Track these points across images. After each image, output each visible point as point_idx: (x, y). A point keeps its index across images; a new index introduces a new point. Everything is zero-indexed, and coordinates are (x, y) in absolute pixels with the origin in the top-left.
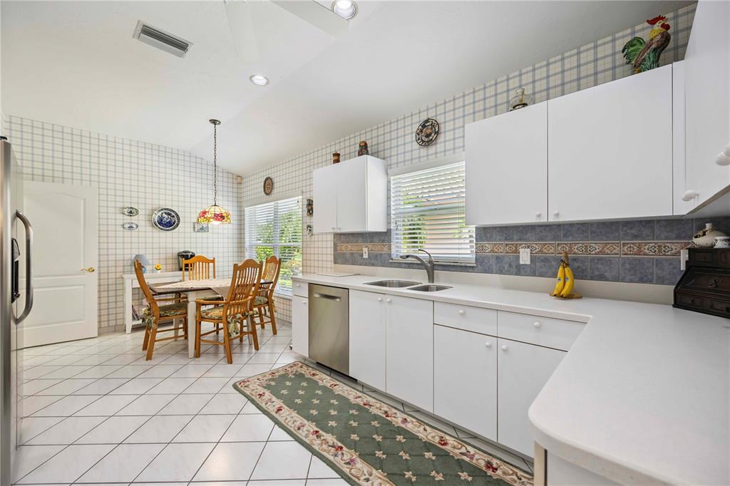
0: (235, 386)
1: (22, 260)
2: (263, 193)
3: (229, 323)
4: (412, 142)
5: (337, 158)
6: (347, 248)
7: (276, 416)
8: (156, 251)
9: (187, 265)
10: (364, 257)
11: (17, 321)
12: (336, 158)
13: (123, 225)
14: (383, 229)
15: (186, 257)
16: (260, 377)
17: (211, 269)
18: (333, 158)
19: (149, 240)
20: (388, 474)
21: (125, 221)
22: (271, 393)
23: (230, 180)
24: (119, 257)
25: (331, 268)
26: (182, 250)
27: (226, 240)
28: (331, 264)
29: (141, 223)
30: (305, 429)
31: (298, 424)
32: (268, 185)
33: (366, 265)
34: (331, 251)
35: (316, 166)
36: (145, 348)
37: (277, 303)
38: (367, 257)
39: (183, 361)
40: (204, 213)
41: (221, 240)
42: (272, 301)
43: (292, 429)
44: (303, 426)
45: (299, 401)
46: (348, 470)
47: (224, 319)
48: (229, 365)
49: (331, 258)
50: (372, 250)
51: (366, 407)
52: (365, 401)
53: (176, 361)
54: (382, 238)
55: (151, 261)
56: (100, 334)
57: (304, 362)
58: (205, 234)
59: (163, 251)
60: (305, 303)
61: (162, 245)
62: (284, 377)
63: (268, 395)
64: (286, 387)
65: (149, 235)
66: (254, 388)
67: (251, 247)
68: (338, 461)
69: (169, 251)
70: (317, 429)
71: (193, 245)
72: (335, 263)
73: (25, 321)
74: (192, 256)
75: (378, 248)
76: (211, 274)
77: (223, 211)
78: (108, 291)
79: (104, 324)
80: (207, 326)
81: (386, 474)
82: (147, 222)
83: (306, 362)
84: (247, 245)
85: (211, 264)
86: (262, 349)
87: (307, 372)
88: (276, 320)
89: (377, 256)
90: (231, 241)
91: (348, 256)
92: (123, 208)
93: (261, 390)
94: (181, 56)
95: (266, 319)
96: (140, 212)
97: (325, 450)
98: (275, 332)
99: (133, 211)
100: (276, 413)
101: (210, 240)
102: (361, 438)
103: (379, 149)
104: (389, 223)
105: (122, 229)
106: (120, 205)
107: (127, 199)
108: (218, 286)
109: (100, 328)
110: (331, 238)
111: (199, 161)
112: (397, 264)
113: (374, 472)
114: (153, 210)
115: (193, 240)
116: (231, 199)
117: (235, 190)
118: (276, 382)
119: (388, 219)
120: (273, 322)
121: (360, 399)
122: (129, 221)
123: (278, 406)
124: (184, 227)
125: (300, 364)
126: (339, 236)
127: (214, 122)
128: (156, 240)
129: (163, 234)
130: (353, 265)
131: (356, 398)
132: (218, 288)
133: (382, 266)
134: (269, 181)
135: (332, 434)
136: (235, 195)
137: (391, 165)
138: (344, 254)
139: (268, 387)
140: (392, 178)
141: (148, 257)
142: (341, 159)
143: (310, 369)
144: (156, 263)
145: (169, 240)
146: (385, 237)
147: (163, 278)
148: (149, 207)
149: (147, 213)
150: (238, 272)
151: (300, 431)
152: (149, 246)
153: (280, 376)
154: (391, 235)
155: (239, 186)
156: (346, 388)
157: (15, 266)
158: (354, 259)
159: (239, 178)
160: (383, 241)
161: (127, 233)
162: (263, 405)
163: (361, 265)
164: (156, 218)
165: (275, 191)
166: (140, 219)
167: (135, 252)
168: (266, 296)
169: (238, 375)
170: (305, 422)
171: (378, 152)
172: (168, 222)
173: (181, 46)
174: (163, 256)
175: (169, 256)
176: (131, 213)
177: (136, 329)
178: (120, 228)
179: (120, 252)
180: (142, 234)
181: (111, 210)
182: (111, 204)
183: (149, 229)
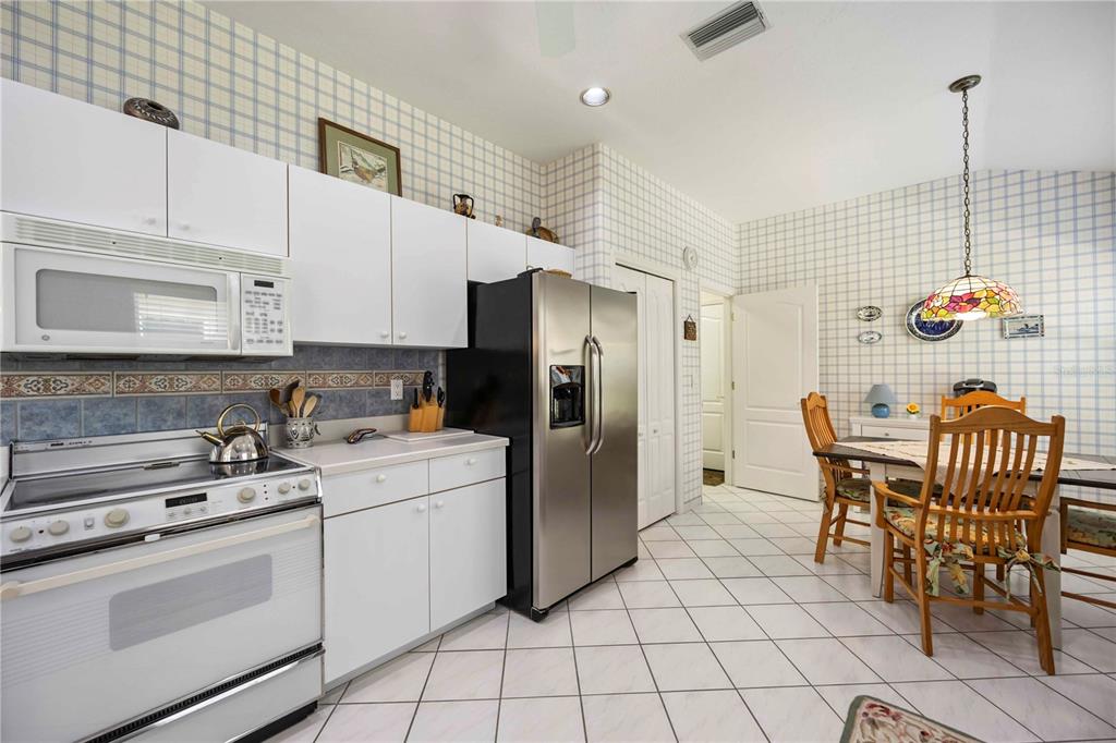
8: (915, 379)
13: (858, 337)
19: (902, 359)
21: (862, 330)
24: (854, 388)
29: (888, 331)
58: (1033, 343)
59: (928, 379)
61: (928, 369)
65: (902, 349)
69: (941, 379)
71: (1000, 369)
82: (898, 328)
92: (859, 309)
96: (886, 312)
99: (874, 311)
105: (857, 343)
106: (854, 305)
107: (865, 294)
114: (906, 307)
115: (1000, 356)
122: (868, 330)
124: (977, 330)
128: (915, 359)
129: (928, 347)
144: (912, 399)
148: (902, 301)
149: (898, 313)
152: (902, 369)
161: (865, 350)
164: (911, 319)
166: (886, 324)
172: (938, 323)
174: (929, 389)
176: (873, 314)
178: (854, 342)
179: (854, 379)
180: (889, 350)
181: (843, 315)
182: (842, 306)
183: (902, 339)
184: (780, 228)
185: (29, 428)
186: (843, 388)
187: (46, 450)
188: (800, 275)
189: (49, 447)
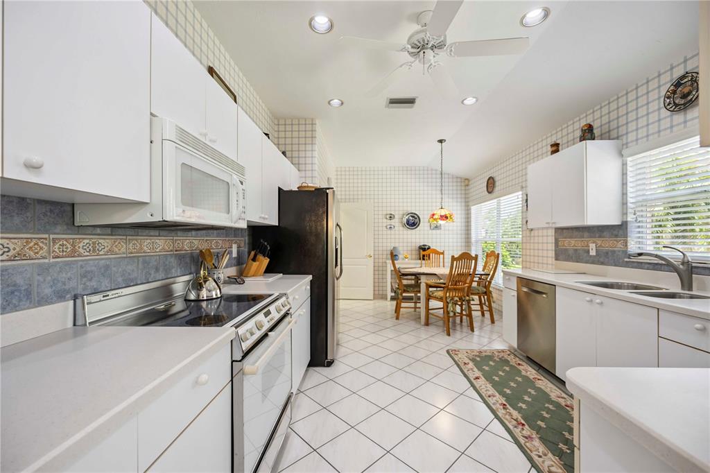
0: (448, 352)
1: (339, 247)
2: (486, 192)
3: (448, 303)
4: (659, 109)
5: (556, 148)
6: (572, 243)
7: (474, 382)
8: (405, 245)
9: (424, 256)
10: (591, 254)
11: (337, 279)
12: (554, 148)
13: (386, 227)
14: (617, 222)
15: (424, 250)
16: (469, 351)
17: (442, 260)
18: (550, 149)
19: (401, 236)
20: (565, 464)
21: (388, 224)
22: (475, 365)
23: (459, 184)
24: (385, 248)
25: (552, 265)
26: (422, 244)
27: (455, 236)
28: (551, 260)
29: (397, 225)
30: (495, 398)
31: (490, 393)
32: (491, 184)
33: (593, 263)
34: (552, 247)
35: (532, 161)
36: (396, 312)
37: (495, 295)
38: (594, 254)
39: (418, 326)
40: (433, 215)
41: (451, 236)
42: (491, 292)
43: (484, 395)
44: (494, 396)
45: (497, 379)
46: (523, 441)
47: (444, 299)
48: (448, 337)
49: (552, 254)
50: (601, 246)
51: (568, 408)
52: (568, 403)
53: (413, 324)
54: (615, 232)
55: (402, 252)
56: (374, 299)
57: (512, 352)
58: (438, 231)
59: (409, 244)
60: (514, 296)
61: (409, 240)
62: (490, 358)
63: (471, 365)
64: (488, 365)
65: (401, 232)
66: (462, 358)
67: (477, 242)
68: (517, 432)
69: (414, 245)
70: (505, 403)
71: (430, 240)
72: (556, 259)
73: (341, 279)
74: (428, 249)
75: (608, 244)
76: (441, 264)
77: (447, 213)
78: (378, 270)
79: (377, 292)
80: (434, 304)
81: (562, 463)
82: (400, 224)
83: (515, 353)
84: (473, 240)
85: (441, 256)
86: (476, 332)
87: (513, 361)
88: (493, 310)
89: (607, 253)
90: (459, 236)
91: (571, 252)
92: (387, 215)
93: (467, 361)
94: (412, 107)
95: (485, 308)
96: (396, 216)
97: (507, 419)
98: (493, 321)
100: (474, 379)
101: (442, 236)
102: (547, 427)
103: (611, 128)
104: (625, 214)
106: (385, 213)
107: (389, 208)
108: (442, 273)
109: (374, 294)
110: (551, 232)
111: (434, 172)
112: (636, 264)
113: (550, 455)
114: (403, 215)
115: (430, 236)
116: (459, 200)
117: (463, 192)
118: (482, 360)
119: (623, 209)
120: (491, 310)
121: (563, 400)
122: (390, 224)
123: (477, 375)
124: (424, 225)
125: (509, 353)
126: (560, 231)
127: (441, 141)
128: (405, 236)
129: (410, 232)
130: (577, 262)
131: (559, 397)
132: (442, 275)
133: (616, 265)
134: (491, 180)
135: (519, 412)
136: (463, 196)
137: (627, 143)
138: (566, 250)
139: (473, 360)
140: (629, 159)
141: (400, 249)
142: (560, 148)
143: (518, 359)
144: (405, 253)
145: (413, 236)
146: (619, 230)
147: (409, 264)
148: (401, 213)
149: (400, 217)
150: (455, 262)
151: (490, 399)
152: (401, 240)
153: (486, 356)
154: (627, 228)
155: (467, 188)
156: (550, 385)
157: (336, 250)
158: (579, 256)
159: (466, 181)
160: (616, 236)
161: (389, 232)
162: (465, 371)
163: (587, 262)
164: (405, 220)
165: (497, 189)
166: (395, 222)
167: (393, 245)
168: (485, 287)
169: (453, 345)
170: (497, 394)
171: (609, 131)
172: (413, 222)
173: (411, 101)
174: (409, 248)
175: (413, 248)
176: (391, 217)
177: (392, 299)
178: (385, 229)
179: (385, 245)
180: (397, 232)
181: (380, 217)
182: (380, 213)
183: (401, 228)
184: (355, 173)
185: (84, 284)
186: (380, 248)
187: (100, 301)
188: (364, 197)
189: (102, 299)
